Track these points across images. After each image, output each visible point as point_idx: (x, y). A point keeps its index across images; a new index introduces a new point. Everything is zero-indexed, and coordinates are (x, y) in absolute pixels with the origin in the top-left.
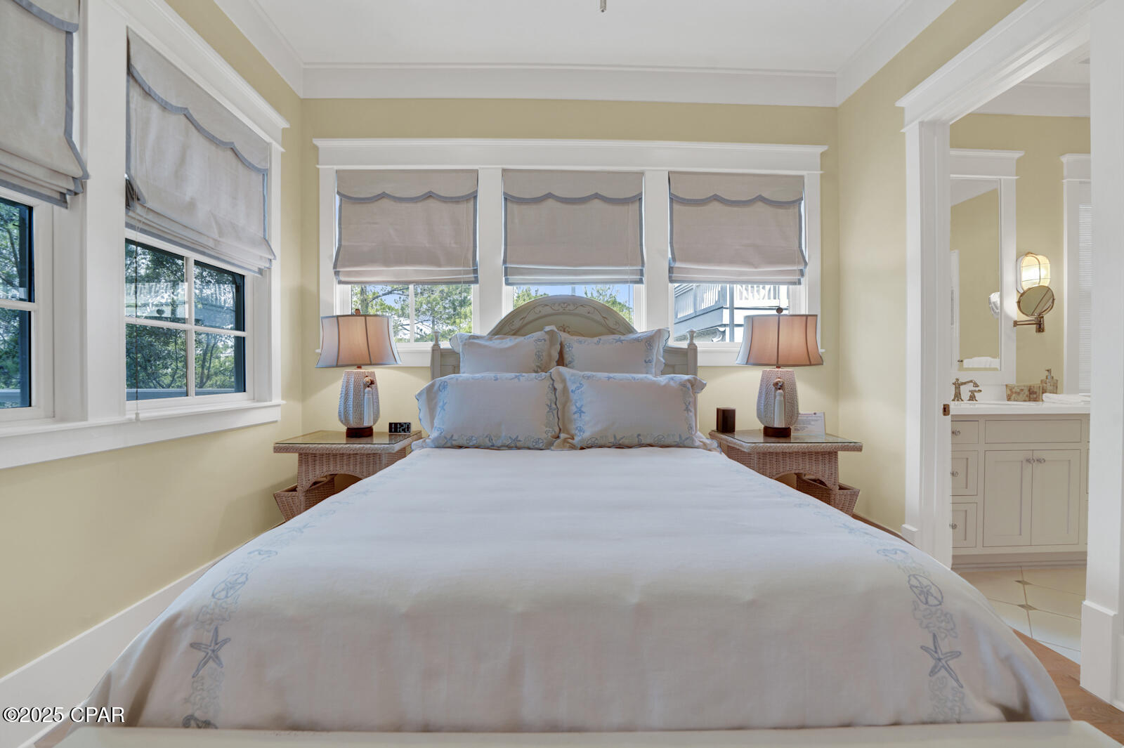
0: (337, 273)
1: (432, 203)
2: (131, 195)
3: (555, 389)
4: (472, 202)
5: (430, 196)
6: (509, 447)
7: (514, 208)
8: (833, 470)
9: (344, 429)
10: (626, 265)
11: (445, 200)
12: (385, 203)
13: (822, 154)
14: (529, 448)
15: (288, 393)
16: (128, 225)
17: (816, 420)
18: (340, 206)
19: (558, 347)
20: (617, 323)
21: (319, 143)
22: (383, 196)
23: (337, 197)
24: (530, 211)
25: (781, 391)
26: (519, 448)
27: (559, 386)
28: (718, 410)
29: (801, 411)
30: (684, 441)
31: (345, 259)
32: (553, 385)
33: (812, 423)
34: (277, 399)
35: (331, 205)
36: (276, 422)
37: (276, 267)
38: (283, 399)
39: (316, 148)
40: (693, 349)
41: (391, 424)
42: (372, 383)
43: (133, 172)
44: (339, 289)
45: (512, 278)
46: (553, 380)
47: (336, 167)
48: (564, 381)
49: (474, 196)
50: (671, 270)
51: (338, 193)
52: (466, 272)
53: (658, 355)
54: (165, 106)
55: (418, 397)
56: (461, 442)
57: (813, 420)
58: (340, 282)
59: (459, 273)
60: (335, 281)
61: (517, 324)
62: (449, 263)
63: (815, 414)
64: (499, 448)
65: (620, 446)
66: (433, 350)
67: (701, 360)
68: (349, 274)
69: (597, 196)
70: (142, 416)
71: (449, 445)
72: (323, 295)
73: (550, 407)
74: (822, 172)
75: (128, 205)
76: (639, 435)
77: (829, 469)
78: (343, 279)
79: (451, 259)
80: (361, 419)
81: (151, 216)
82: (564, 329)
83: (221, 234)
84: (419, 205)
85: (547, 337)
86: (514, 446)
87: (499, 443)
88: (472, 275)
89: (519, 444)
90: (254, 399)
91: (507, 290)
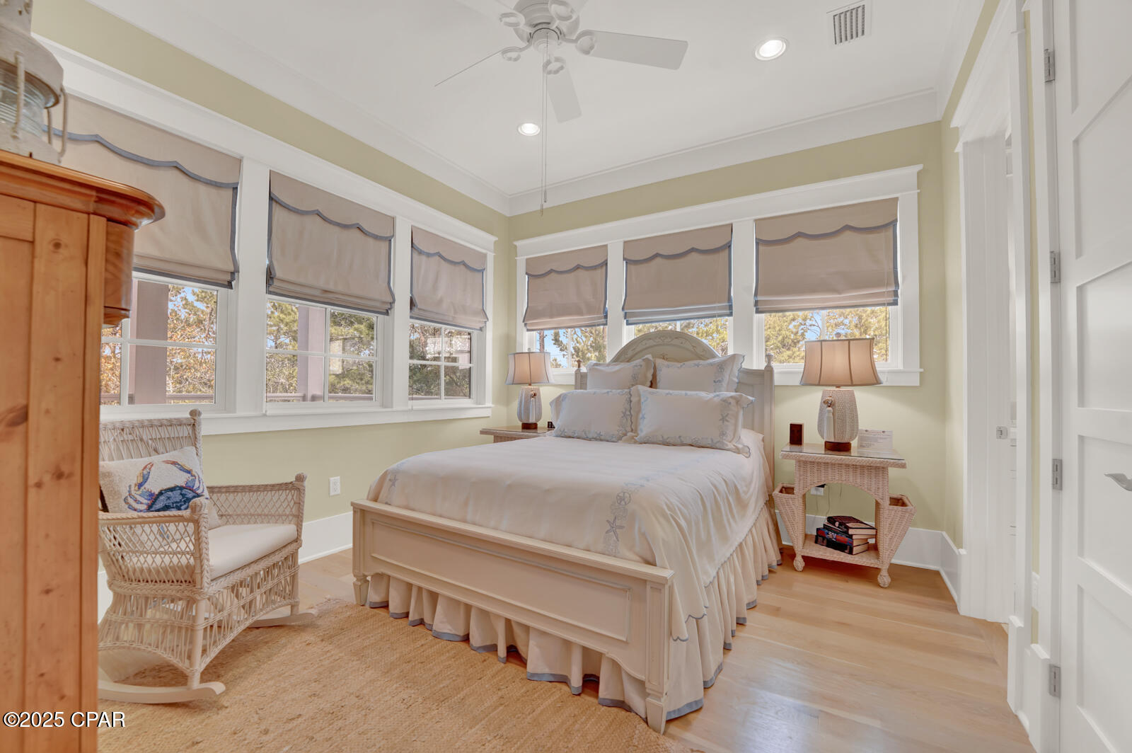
0: (526, 325)
1: (580, 273)
2: (412, 304)
3: (631, 401)
4: (604, 268)
5: (578, 267)
6: (596, 439)
7: (632, 267)
8: (880, 485)
9: (520, 424)
10: (714, 303)
11: (587, 268)
12: (553, 275)
13: (919, 173)
14: (608, 441)
15: (497, 401)
16: (411, 317)
17: (885, 438)
18: (528, 282)
19: (652, 371)
20: (704, 350)
21: (518, 243)
22: (551, 271)
23: (527, 276)
24: (643, 268)
25: (830, 408)
26: (601, 440)
27: (634, 399)
28: (791, 425)
29: (860, 428)
30: (716, 443)
31: (530, 315)
32: (630, 398)
33: (881, 441)
34: (489, 404)
35: (523, 282)
36: (489, 417)
37: (490, 325)
38: (493, 403)
39: (516, 246)
40: (769, 370)
41: (549, 422)
42: (535, 395)
43: (413, 293)
44: (527, 335)
45: (631, 320)
46: (631, 395)
47: (526, 257)
48: (639, 396)
49: (605, 264)
50: (756, 303)
51: (527, 273)
52: (599, 318)
53: (732, 375)
54: (429, 255)
55: (551, 403)
56: (571, 434)
57: (881, 438)
58: (528, 330)
59: (594, 319)
60: (525, 329)
61: (630, 353)
62: (589, 313)
63: (883, 432)
64: (590, 440)
65: (668, 444)
66: (576, 374)
67: (778, 380)
68: (532, 324)
69: (693, 250)
70: (414, 408)
71: (563, 435)
72: (518, 339)
73: (624, 413)
74: (919, 191)
75: (411, 309)
76: (680, 437)
77: (875, 484)
78: (529, 328)
79: (591, 310)
80: (528, 418)
81: (422, 312)
82: (664, 356)
83: (456, 312)
84: (573, 274)
85: (643, 363)
86: (599, 439)
87: (590, 436)
88: (603, 320)
89: (602, 438)
90: (477, 403)
91: (626, 328)
